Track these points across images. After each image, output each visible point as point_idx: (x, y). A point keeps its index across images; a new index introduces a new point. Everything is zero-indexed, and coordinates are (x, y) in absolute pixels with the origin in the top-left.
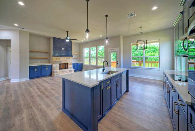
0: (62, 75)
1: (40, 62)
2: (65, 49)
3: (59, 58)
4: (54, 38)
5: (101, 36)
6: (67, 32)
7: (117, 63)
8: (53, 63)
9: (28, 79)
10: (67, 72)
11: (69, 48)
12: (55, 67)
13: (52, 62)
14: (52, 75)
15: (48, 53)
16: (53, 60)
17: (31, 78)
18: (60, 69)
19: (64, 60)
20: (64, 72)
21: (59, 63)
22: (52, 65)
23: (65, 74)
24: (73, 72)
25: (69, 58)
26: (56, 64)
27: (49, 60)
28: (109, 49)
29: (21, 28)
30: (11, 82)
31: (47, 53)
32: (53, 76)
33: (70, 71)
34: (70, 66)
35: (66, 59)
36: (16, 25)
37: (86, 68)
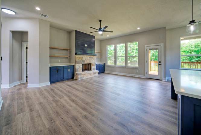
0: (86, 78)
1: (59, 61)
2: (88, 46)
3: (83, 57)
4: (76, 31)
5: (138, 28)
6: (100, 21)
7: (159, 63)
8: (76, 63)
9: (48, 83)
10: (91, 75)
11: (92, 45)
12: (78, 68)
13: (75, 61)
14: (74, 78)
15: (69, 50)
16: (75, 59)
17: (52, 82)
18: (83, 70)
19: (86, 59)
20: (88, 75)
21: (82, 63)
22: (74, 66)
23: (89, 77)
24: (97, 74)
25: (92, 57)
26: (79, 64)
27: (69, 59)
28: (146, 46)
29: (42, 15)
30: (28, 87)
31: (67, 50)
32: (76, 80)
33: (94, 74)
34: (93, 67)
35: (90, 58)
36: (38, 9)
37: (110, 69)
